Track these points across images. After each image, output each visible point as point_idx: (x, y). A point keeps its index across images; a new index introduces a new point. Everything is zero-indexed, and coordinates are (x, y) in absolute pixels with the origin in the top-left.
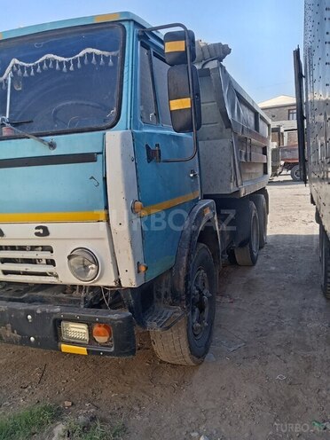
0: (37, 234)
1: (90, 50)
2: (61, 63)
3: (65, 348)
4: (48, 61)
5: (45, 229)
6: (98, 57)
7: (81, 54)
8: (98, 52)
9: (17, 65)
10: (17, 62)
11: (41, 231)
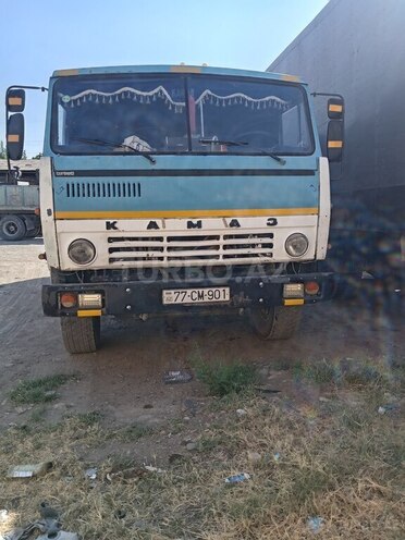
0: (268, 224)
1: (273, 97)
2: (250, 102)
3: (287, 302)
4: (238, 98)
5: (275, 220)
6: (278, 103)
7: (267, 99)
8: (279, 100)
9: (209, 95)
10: (210, 93)
11: (271, 222)
